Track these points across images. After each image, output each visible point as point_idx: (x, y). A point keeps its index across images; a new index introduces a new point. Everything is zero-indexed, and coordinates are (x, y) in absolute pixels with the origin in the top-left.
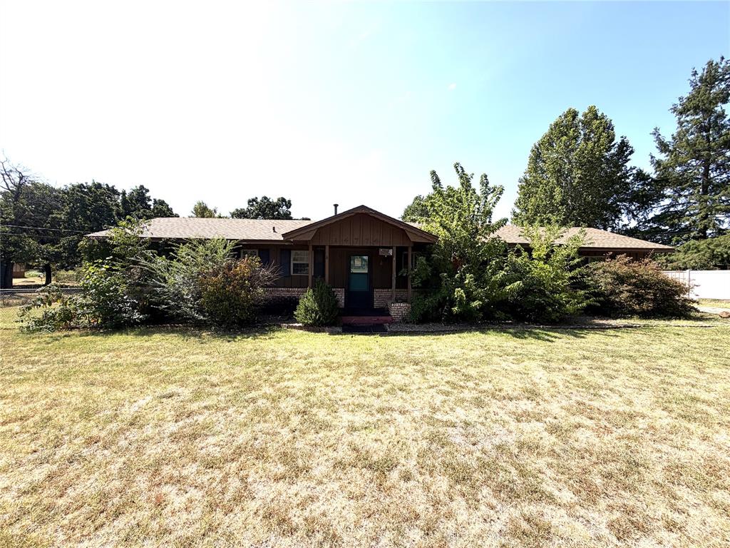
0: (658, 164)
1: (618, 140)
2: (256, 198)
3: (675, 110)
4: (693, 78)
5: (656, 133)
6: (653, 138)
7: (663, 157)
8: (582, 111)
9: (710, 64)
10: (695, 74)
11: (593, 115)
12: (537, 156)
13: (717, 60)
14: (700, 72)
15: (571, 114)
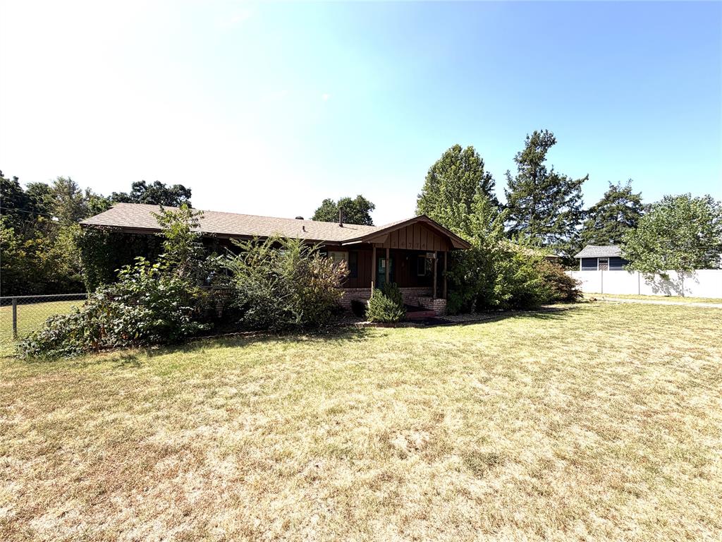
0: (509, 196)
1: (485, 174)
2: (144, 182)
3: (517, 160)
4: (527, 140)
5: (508, 173)
6: (506, 177)
7: (510, 191)
8: (464, 148)
9: (535, 133)
10: (528, 138)
11: (471, 152)
12: (432, 178)
13: (539, 132)
14: (531, 137)
15: (457, 149)
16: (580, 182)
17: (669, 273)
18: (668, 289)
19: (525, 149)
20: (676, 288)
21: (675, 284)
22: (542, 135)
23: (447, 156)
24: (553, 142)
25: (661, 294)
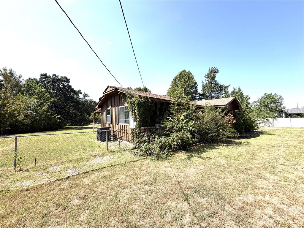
1: (194, 81)
3: (205, 77)
5: (203, 82)
8: (187, 71)
11: (189, 73)
13: (213, 67)
14: (211, 69)
15: (184, 71)
16: (228, 87)
17: (269, 119)
18: (269, 124)
19: (208, 73)
20: (272, 124)
21: (271, 122)
22: (214, 69)
23: (180, 74)
24: (218, 72)
25: (267, 126)
